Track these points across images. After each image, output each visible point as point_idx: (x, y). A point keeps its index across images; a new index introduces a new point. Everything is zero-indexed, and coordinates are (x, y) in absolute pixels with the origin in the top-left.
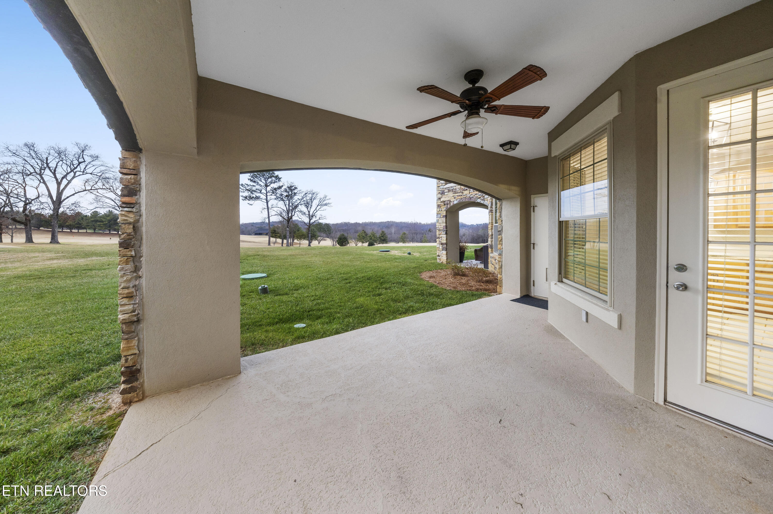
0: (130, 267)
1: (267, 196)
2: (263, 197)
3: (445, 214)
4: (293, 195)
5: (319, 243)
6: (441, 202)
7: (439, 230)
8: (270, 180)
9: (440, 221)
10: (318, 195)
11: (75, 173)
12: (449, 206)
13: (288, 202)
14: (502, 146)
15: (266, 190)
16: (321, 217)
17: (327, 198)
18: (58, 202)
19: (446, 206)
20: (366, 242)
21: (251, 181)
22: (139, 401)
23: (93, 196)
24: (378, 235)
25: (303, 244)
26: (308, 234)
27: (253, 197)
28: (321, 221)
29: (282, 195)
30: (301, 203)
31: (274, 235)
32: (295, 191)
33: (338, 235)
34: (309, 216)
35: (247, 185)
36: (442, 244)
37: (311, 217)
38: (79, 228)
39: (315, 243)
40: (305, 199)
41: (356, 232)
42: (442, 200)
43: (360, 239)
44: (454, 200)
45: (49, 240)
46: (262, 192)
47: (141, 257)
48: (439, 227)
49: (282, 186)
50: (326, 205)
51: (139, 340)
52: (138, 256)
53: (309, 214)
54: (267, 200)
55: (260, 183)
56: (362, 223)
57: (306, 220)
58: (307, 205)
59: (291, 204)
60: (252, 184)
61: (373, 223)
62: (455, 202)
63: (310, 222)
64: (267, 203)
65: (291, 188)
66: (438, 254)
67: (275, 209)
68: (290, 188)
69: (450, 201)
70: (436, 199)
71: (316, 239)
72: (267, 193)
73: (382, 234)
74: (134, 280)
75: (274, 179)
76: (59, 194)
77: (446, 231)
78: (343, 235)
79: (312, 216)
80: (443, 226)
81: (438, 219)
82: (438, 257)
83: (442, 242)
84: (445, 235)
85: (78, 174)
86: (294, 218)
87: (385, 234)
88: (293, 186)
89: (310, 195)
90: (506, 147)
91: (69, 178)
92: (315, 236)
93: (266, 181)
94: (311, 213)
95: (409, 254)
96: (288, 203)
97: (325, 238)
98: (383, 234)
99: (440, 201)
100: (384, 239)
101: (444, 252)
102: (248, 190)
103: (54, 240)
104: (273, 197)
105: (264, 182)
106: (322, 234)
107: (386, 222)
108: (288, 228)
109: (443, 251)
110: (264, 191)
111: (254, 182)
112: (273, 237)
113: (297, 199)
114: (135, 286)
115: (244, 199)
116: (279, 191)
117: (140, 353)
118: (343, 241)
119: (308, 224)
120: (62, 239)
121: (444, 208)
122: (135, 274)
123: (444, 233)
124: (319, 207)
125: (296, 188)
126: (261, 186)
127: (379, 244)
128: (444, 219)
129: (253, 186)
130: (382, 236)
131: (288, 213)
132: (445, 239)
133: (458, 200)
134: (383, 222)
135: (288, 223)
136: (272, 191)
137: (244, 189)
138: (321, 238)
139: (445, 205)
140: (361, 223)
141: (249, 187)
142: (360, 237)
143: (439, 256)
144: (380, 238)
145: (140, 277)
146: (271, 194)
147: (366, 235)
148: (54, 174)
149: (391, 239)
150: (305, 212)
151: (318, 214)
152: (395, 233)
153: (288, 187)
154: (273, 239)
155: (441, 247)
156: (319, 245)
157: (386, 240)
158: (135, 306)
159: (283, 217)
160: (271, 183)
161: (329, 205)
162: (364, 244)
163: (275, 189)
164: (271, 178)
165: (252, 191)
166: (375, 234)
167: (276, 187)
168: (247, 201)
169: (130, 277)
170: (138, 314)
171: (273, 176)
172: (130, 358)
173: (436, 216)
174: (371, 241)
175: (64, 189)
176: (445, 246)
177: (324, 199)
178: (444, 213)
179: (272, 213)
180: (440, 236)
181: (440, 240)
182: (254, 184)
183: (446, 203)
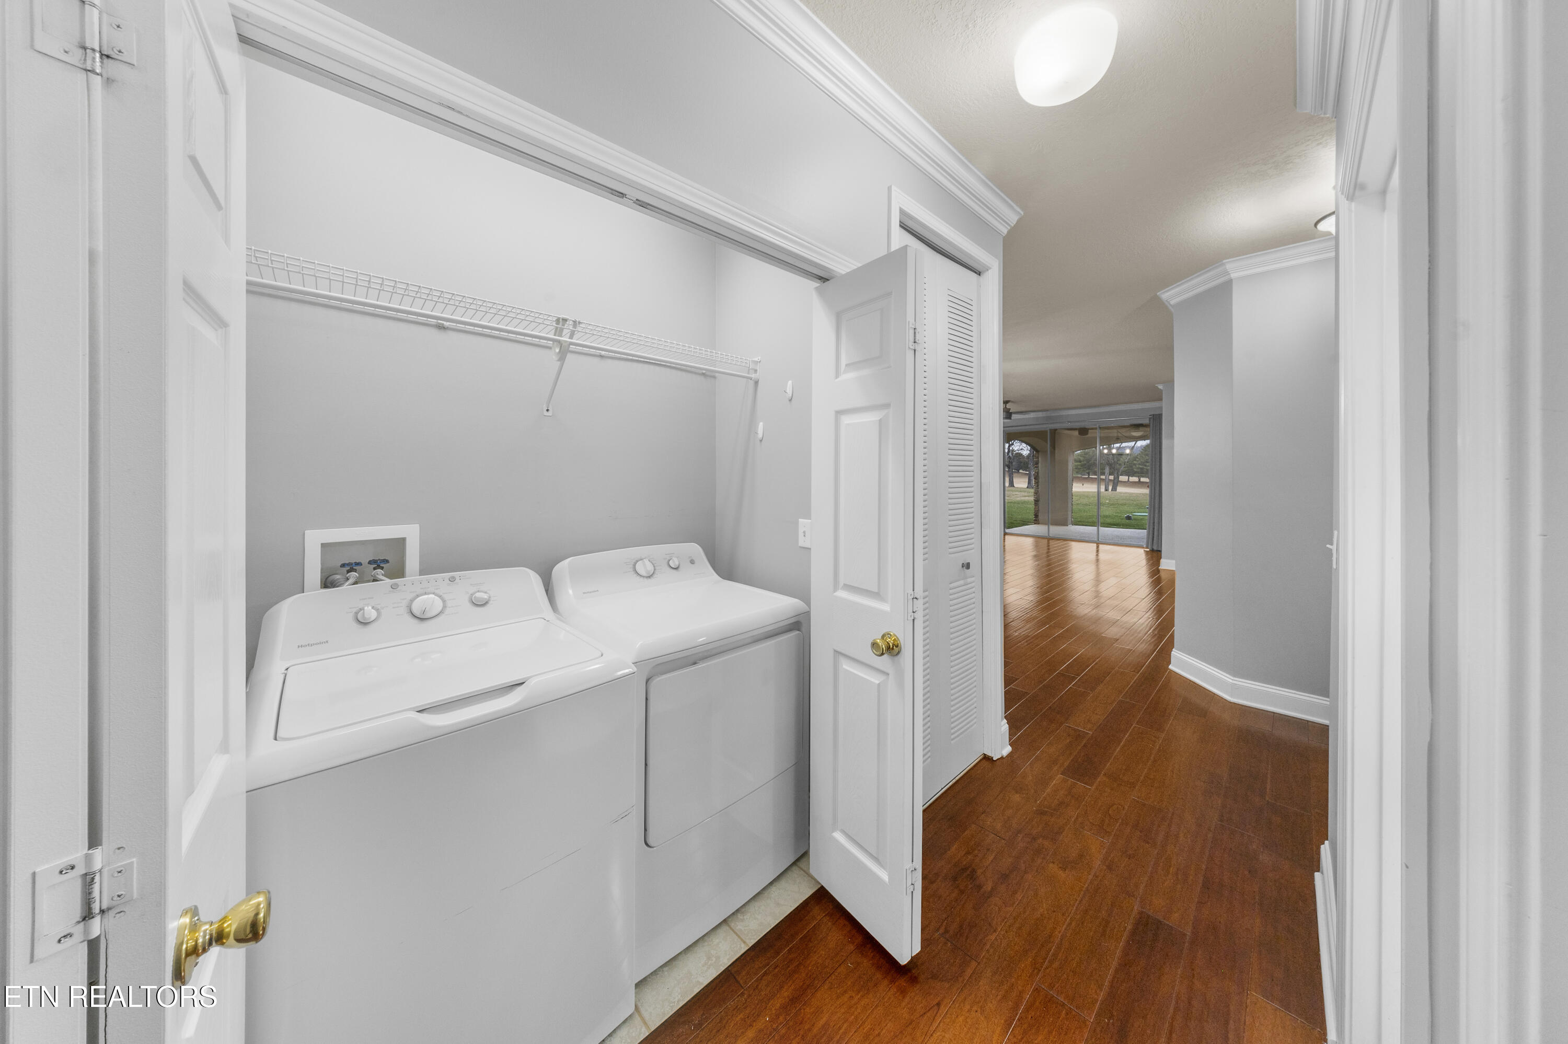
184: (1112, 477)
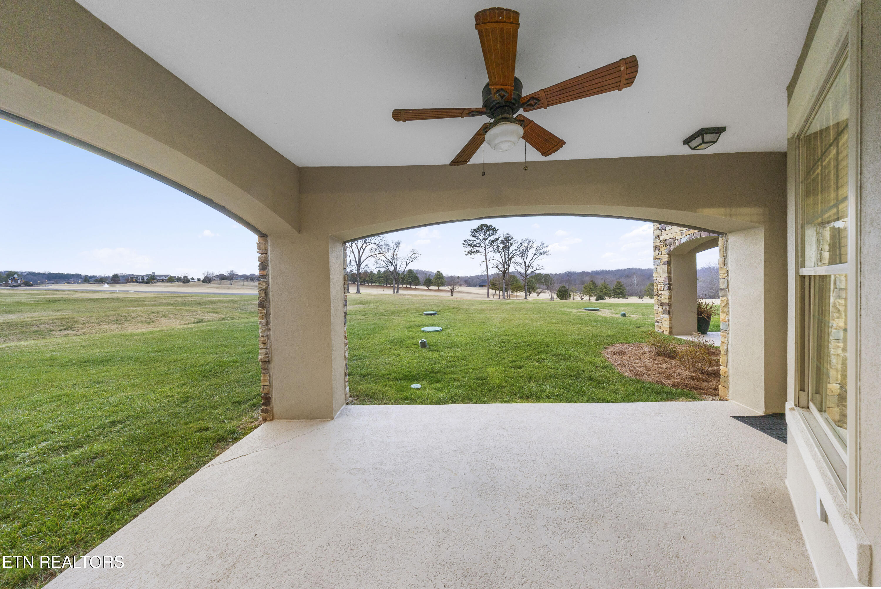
0: (264, 322)
1: (485, 249)
2: (482, 250)
3: (667, 260)
4: (509, 245)
5: (538, 296)
6: (661, 242)
7: (658, 284)
8: (488, 233)
9: (659, 270)
10: (534, 244)
11: (366, 244)
12: (672, 247)
13: (503, 253)
14: (687, 142)
15: (485, 244)
16: (538, 267)
17: (545, 245)
18: (359, 265)
19: (668, 247)
20: (595, 296)
21: (472, 236)
22: (270, 420)
23: (374, 259)
24: (612, 287)
25: (519, 296)
26: (525, 286)
27: (474, 252)
28: (538, 272)
29: (498, 247)
30: (516, 254)
31: (493, 287)
32: (511, 242)
33: (557, 287)
34: (525, 267)
35: (469, 240)
36: (662, 304)
37: (527, 268)
38: (372, 282)
39: (534, 295)
40: (521, 249)
41: (582, 283)
42: (661, 238)
43: (586, 292)
44: (681, 237)
45: (356, 291)
46: (481, 245)
47: (270, 314)
48: (658, 279)
49: (499, 238)
50: (543, 253)
51: (270, 375)
52: (268, 313)
53: (525, 265)
54: (485, 253)
55: (480, 237)
56: (592, 272)
57: (523, 271)
58: (523, 255)
59: (506, 256)
60: (474, 239)
61: (606, 271)
62: (683, 240)
63: (526, 273)
64: (486, 256)
65: (508, 239)
66: (656, 319)
67: (492, 261)
68: (506, 239)
69: (675, 239)
70: (652, 237)
71: (535, 291)
72: (485, 246)
73: (617, 286)
74: (266, 331)
75: (491, 231)
76: (360, 259)
77: (669, 284)
78: (564, 287)
79: (529, 267)
80: (664, 278)
81: (656, 267)
82: (656, 324)
83: (663, 301)
84: (668, 291)
85: (367, 245)
86: (511, 270)
87: (622, 286)
88: (509, 237)
89: (526, 245)
90: (694, 143)
91: (364, 247)
92: (534, 287)
93: (484, 234)
94: (527, 263)
95: (624, 315)
96: (503, 255)
97: (545, 291)
98: (619, 285)
99: (659, 241)
100: (621, 292)
101: (666, 317)
102: (470, 245)
103: (358, 292)
104: (491, 250)
105: (483, 235)
106: (542, 286)
107: (625, 270)
108: (504, 280)
109: (664, 315)
110: (483, 245)
111: (475, 237)
112: (492, 289)
113: (513, 250)
114: (267, 336)
115: (467, 253)
116: (496, 243)
117: (270, 386)
118: (563, 294)
119: (524, 276)
120: (363, 290)
121: (665, 251)
122: (267, 327)
123: (666, 288)
124: (536, 256)
125: (512, 238)
126: (480, 240)
127: (614, 298)
128: (665, 268)
129: (474, 241)
130: (618, 289)
131: (504, 265)
132: (667, 297)
133: (688, 236)
134: (621, 270)
135: (504, 275)
136: (489, 244)
137: (467, 244)
138: (541, 290)
139: (666, 245)
140: (590, 271)
141: (471, 243)
142: (586, 289)
143: (658, 322)
144: (614, 290)
145: (270, 329)
146: (489, 247)
147: (596, 286)
148: (357, 245)
149: (631, 292)
150: (521, 262)
151: (535, 264)
152: (637, 285)
153: (504, 238)
154: (491, 291)
155: (660, 309)
156: (538, 298)
157: (623, 293)
158: (267, 350)
159: (499, 269)
160: (489, 236)
161: (547, 253)
162: (592, 297)
163: (493, 242)
164: (489, 231)
165: (473, 246)
166: (608, 285)
167: (493, 239)
168: (469, 256)
169: (264, 329)
170: (269, 356)
171: (491, 229)
172: (265, 387)
173: (653, 263)
174: (601, 294)
175: (362, 256)
176: (667, 307)
177: (541, 247)
178: (666, 258)
179: (490, 265)
180: (660, 292)
181: (660, 299)
182: (475, 239)
183: (668, 242)
184: (396, 285)
